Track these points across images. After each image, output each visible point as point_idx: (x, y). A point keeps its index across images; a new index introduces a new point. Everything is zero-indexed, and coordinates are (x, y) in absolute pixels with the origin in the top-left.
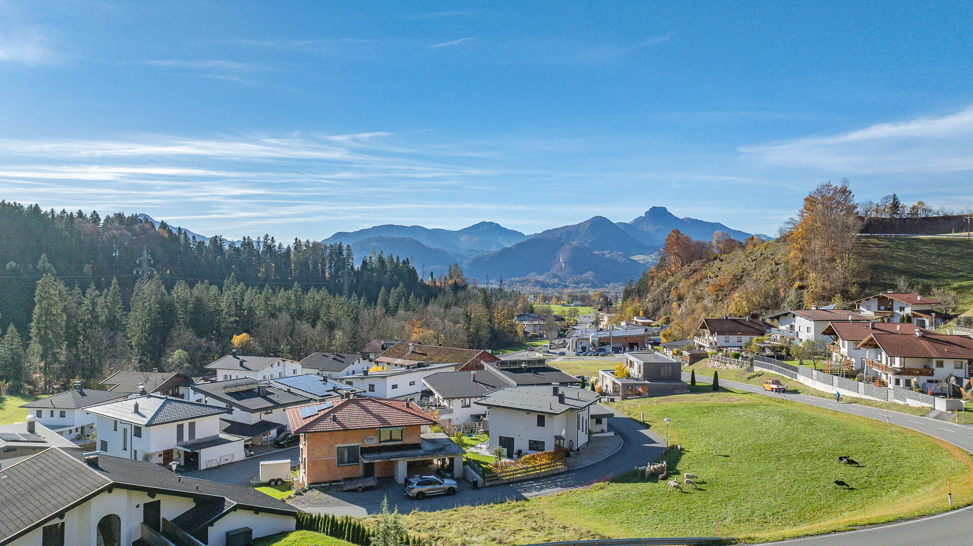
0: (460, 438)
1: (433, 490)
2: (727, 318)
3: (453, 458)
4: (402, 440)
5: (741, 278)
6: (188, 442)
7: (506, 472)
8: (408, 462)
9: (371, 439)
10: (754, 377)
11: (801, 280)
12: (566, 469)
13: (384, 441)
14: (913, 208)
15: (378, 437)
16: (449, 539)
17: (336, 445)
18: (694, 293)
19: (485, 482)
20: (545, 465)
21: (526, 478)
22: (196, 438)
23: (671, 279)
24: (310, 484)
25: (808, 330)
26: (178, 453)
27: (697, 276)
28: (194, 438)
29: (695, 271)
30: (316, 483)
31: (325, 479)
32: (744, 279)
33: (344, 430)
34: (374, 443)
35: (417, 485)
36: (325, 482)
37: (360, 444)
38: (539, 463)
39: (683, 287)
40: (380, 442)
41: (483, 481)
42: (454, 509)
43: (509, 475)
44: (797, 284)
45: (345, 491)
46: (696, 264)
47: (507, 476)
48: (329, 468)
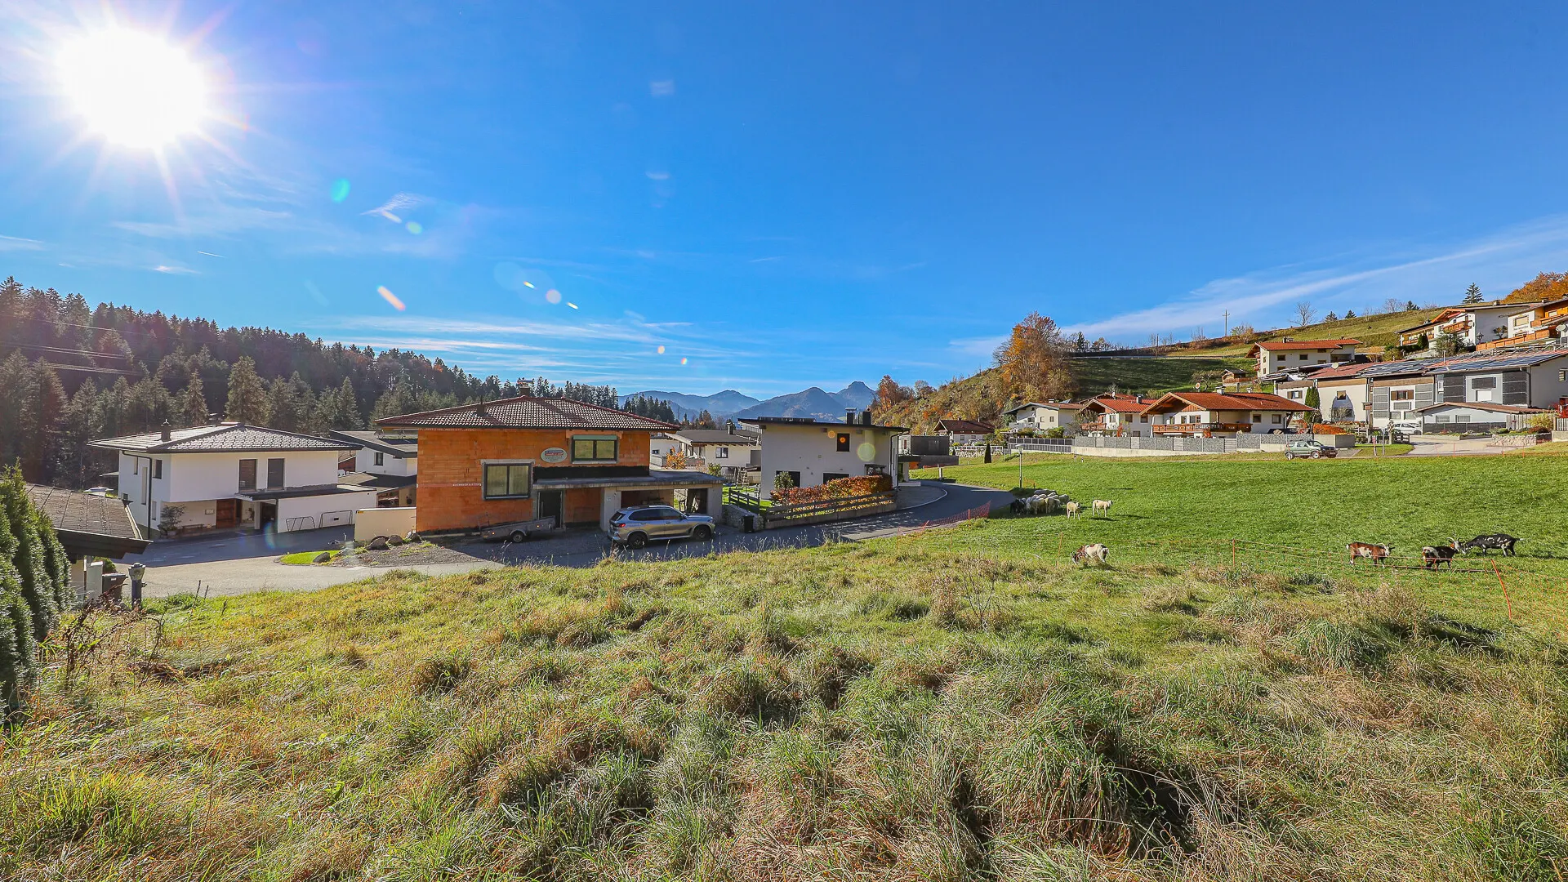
0: (717, 473)
1: (665, 529)
2: (960, 419)
3: (706, 489)
4: (615, 459)
5: (949, 405)
6: (266, 491)
7: (802, 506)
8: (623, 492)
9: (556, 453)
10: (1011, 458)
11: (1017, 392)
12: (895, 506)
13: (578, 460)
14: (1096, 343)
15: (570, 450)
16: (697, 617)
17: (482, 461)
18: (909, 420)
19: (765, 520)
20: (862, 497)
21: (835, 517)
22: (286, 486)
23: (883, 415)
24: (419, 533)
25: (1052, 419)
26: (250, 510)
27: (907, 411)
28: (282, 485)
29: (903, 408)
30: (438, 532)
31: (455, 524)
32: (952, 405)
33: (493, 427)
34: (561, 459)
35: (630, 518)
36: (458, 531)
37: (533, 460)
38: (855, 494)
39: (894, 420)
40: (574, 458)
41: (762, 520)
42: (710, 555)
43: (806, 512)
44: (1014, 396)
45: (487, 541)
46: (903, 403)
47: (802, 512)
48: (467, 503)
